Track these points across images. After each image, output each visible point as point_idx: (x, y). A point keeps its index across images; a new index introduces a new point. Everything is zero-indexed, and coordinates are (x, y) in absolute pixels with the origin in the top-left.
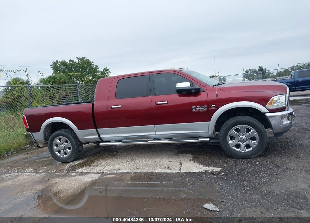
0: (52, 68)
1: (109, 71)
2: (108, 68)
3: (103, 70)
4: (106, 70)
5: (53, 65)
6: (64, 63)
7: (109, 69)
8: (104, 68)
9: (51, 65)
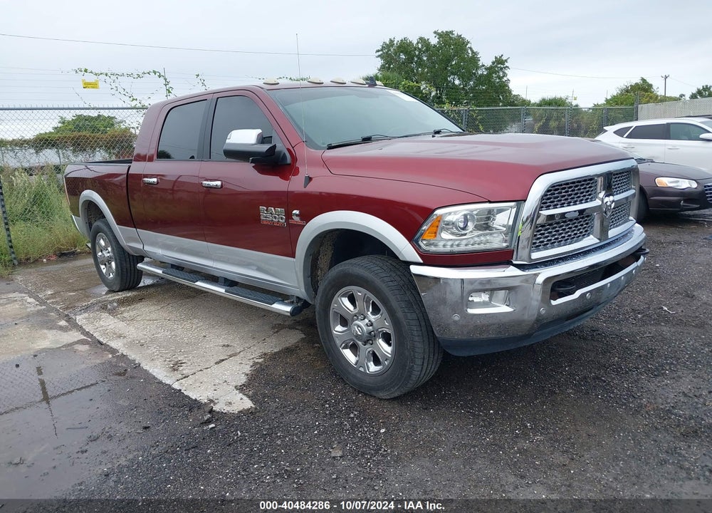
0: (379, 56)
1: (506, 64)
2: (504, 58)
3: (493, 63)
4: (500, 62)
5: (382, 50)
6: (405, 47)
7: (506, 61)
8: (496, 58)
9: (378, 51)
